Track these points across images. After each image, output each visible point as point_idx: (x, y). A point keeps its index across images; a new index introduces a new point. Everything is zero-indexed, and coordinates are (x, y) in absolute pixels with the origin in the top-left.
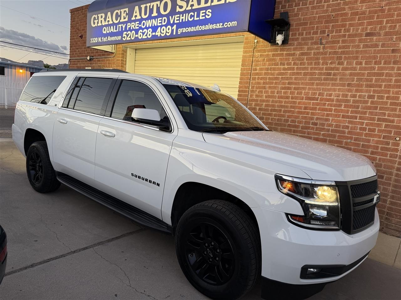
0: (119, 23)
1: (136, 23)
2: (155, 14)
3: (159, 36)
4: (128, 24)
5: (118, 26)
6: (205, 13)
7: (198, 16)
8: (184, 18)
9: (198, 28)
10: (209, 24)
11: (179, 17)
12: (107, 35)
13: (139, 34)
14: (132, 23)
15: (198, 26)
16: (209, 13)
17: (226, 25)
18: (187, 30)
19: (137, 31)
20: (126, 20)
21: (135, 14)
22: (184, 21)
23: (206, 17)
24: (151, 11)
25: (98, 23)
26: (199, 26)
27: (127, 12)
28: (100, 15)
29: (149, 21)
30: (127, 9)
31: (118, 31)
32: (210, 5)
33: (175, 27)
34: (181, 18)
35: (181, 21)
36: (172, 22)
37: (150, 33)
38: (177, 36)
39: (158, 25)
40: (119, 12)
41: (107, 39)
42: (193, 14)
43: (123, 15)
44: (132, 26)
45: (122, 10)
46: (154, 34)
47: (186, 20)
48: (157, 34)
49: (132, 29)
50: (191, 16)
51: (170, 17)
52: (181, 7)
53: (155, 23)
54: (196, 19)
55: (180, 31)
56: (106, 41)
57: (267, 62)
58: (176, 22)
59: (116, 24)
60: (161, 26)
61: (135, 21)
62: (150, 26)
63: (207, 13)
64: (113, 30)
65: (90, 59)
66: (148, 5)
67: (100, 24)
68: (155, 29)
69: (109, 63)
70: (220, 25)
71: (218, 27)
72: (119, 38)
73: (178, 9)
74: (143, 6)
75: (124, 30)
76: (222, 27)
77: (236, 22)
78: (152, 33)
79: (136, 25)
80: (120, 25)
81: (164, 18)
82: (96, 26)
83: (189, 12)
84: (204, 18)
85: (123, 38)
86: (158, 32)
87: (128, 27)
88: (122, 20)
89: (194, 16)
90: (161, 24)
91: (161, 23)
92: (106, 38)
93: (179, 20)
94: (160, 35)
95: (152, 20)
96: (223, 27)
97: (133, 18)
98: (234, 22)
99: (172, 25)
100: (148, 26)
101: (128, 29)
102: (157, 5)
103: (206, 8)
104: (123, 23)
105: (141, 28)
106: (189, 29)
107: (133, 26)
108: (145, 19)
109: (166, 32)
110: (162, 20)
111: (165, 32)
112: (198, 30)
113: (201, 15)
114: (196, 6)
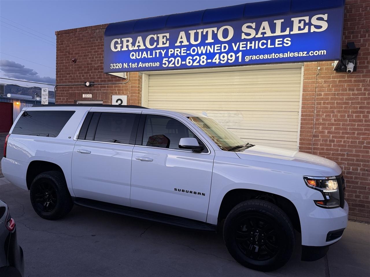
0: (156, 48)
1: (182, 49)
2: (210, 40)
3: (217, 63)
4: (170, 50)
5: (154, 51)
6: (283, 41)
7: (273, 43)
8: (253, 45)
9: (273, 56)
10: (289, 52)
11: (246, 44)
12: (137, 61)
13: (188, 61)
14: (176, 50)
15: (273, 54)
16: (288, 42)
17: (312, 53)
18: (258, 57)
19: (184, 58)
20: (167, 45)
21: (179, 40)
22: (253, 48)
23: (283, 45)
24: (205, 37)
25: (122, 47)
26: (275, 54)
27: (168, 37)
28: (125, 40)
29: (202, 47)
30: (168, 35)
31: (154, 56)
32: (289, 34)
33: (240, 54)
34: (249, 45)
35: (248, 48)
36: (235, 49)
37: (204, 60)
38: (244, 63)
39: (216, 51)
40: (155, 37)
41: (138, 65)
42: (265, 42)
43: (161, 41)
44: (176, 52)
45: (161, 36)
46: (209, 61)
47: (257, 47)
48: (214, 61)
49: (175, 55)
50: (263, 44)
51: (233, 44)
52: (248, 34)
53: (210, 49)
54: (269, 46)
55: (247, 59)
56: (136, 67)
57: (333, 88)
58: (241, 49)
59: (151, 50)
60: (220, 54)
61: (180, 47)
62: (204, 52)
63: (285, 41)
64: (146, 56)
65: (90, 86)
66: (200, 31)
67: (125, 49)
68: (210, 56)
69: (118, 90)
70: (303, 54)
71: (302, 55)
72: (157, 64)
73: (244, 36)
74: (192, 33)
75: (163, 56)
76: (306, 55)
77: (325, 51)
78: (207, 60)
79: (182, 51)
80: (158, 51)
81: (223, 45)
82: (120, 50)
83: (259, 39)
84: (281, 46)
85: (163, 65)
86: (216, 59)
87: (170, 53)
88: (161, 45)
89: (267, 44)
90: (219, 51)
91: (221, 49)
92: (136, 64)
93: (246, 47)
94: (219, 62)
95: (206, 47)
96: (308, 55)
97: (178, 44)
98: (323, 51)
99: (236, 52)
100: (200, 52)
101: (169, 55)
102: (213, 31)
103: (284, 37)
104: (163, 49)
105: (190, 55)
106: (260, 57)
107: (178, 52)
108: (196, 46)
109: (228, 59)
110: (221, 47)
111: (226, 59)
112: (273, 57)
113: (277, 43)
114: (269, 34)
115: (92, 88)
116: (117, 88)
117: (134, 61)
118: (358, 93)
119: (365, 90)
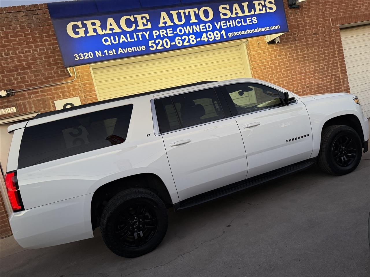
0: (136, 30)
1: (168, 30)
2: (193, 20)
3: (206, 41)
4: (154, 32)
5: (134, 34)
6: (251, 19)
7: (245, 22)
8: (231, 23)
9: (248, 32)
10: (258, 28)
11: (226, 23)
12: (112, 47)
13: (177, 41)
14: (161, 31)
15: (248, 30)
16: (255, 21)
17: (272, 28)
18: (238, 33)
19: (172, 39)
20: (149, 26)
21: (162, 20)
22: (232, 26)
23: (253, 23)
24: (188, 17)
25: (86, 32)
26: (249, 30)
27: (148, 18)
28: (88, 23)
29: (188, 27)
30: (147, 16)
31: (136, 40)
32: (254, 14)
33: (223, 32)
34: (228, 24)
35: (228, 26)
36: (218, 27)
37: (192, 37)
38: (228, 40)
39: (202, 30)
40: (132, 18)
41: (117, 52)
42: (240, 20)
43: (140, 22)
44: (161, 34)
45: (139, 17)
46: (199, 40)
47: (235, 26)
48: (202, 39)
49: (162, 36)
50: (239, 22)
51: (215, 23)
52: (225, 15)
53: (196, 29)
54: (243, 24)
55: (230, 35)
56: (115, 54)
58: (223, 27)
59: (131, 33)
60: (207, 32)
61: (166, 28)
62: (191, 32)
63: (253, 19)
64: (125, 39)
65: (8, 95)
66: (182, 11)
67: (91, 33)
68: (198, 35)
70: (267, 29)
71: (266, 30)
72: (143, 48)
73: (222, 16)
74: (174, 13)
75: (147, 38)
76: (269, 30)
77: (279, 26)
78: (196, 38)
79: (169, 32)
80: (140, 34)
81: (207, 25)
82: (84, 36)
83: (235, 19)
84: (251, 23)
86: (204, 38)
87: (155, 35)
88: (141, 27)
89: (241, 22)
90: (205, 30)
91: (206, 28)
92: (114, 50)
93: (226, 25)
94: (208, 40)
95: (191, 27)
96: (270, 29)
97: (161, 25)
98: (278, 26)
99: (220, 30)
100: (187, 32)
101: (155, 37)
102: (195, 12)
103: (251, 16)
104: (146, 30)
105: (177, 35)
106: (240, 33)
107: (164, 33)
108: (182, 26)
109: (215, 37)
110: (205, 26)
111: (212, 36)
112: (249, 33)
113: (248, 21)
114: (240, 14)
115: (13, 98)
116: (59, 91)
117: (109, 48)
118: (283, 57)
119: (286, 55)
